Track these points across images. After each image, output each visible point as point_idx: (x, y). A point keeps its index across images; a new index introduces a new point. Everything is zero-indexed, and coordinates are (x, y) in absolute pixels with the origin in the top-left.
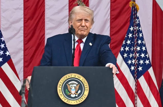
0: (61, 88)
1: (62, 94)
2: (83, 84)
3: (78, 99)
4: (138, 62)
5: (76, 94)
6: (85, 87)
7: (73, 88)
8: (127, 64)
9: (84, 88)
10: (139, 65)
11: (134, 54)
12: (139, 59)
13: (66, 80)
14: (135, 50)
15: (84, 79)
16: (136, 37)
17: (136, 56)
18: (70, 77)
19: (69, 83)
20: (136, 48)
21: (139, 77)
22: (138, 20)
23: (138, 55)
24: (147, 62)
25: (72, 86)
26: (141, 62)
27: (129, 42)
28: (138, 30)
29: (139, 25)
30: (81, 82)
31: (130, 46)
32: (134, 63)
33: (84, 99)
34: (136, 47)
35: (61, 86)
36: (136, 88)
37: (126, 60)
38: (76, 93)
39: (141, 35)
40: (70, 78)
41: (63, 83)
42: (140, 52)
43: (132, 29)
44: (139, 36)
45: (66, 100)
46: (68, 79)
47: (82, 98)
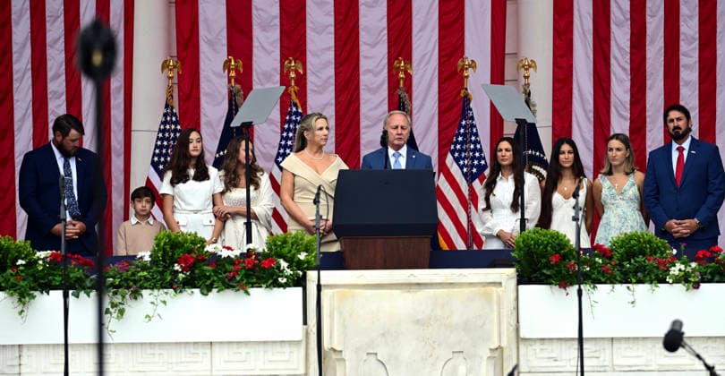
4: (471, 162)
8: (459, 165)
10: (472, 166)
12: (474, 158)
14: (468, 148)
16: (469, 132)
17: (469, 156)
21: (473, 180)
22: (472, 112)
23: (471, 154)
24: (483, 162)
26: (476, 162)
27: (460, 139)
28: (471, 124)
29: (472, 118)
31: (462, 143)
32: (467, 164)
34: (469, 145)
36: (469, 194)
37: (457, 160)
39: (474, 130)
42: (475, 150)
43: (464, 123)
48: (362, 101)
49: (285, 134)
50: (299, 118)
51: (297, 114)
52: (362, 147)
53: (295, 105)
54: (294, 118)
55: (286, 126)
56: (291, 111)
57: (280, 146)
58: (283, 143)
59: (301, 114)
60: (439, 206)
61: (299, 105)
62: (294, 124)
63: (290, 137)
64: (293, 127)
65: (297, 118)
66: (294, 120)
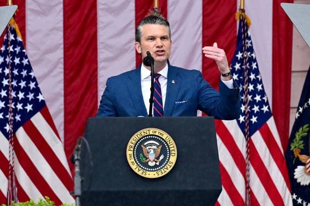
0: (132, 152)
1: (134, 162)
2: (167, 145)
3: (159, 169)
4: (250, 108)
5: (156, 162)
6: (171, 149)
7: (152, 151)
9: (170, 151)
10: (251, 113)
11: (244, 96)
13: (140, 139)
14: (246, 90)
15: (169, 137)
16: (247, 68)
17: (247, 100)
18: (146, 134)
19: (145, 144)
20: (247, 87)
21: (252, 132)
22: (250, 41)
23: (250, 97)
24: (265, 109)
25: (149, 149)
26: (256, 109)
28: (249, 57)
29: (251, 50)
30: (165, 141)
32: (245, 111)
33: (170, 169)
34: (246, 85)
35: (132, 149)
36: (247, 152)
38: (156, 160)
39: (254, 66)
40: (146, 136)
41: (136, 144)
42: (254, 93)
43: (239, 56)
44: (252, 67)
45: (141, 172)
46: (144, 137)
47: (166, 167)
48: (100, 25)
50: (18, 49)
51: (15, 43)
53: (14, 32)
54: (11, 49)
56: (7, 40)
59: (20, 44)
61: (18, 31)
62: (11, 57)
63: (6, 74)
64: (10, 62)
65: (16, 49)
66: (11, 51)
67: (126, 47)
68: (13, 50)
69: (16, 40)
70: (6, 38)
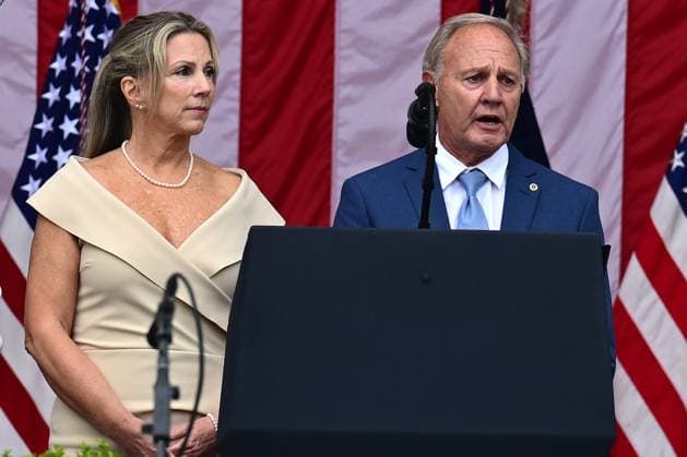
49: (52, 95)
50: (106, 37)
51: (99, 19)
52: (339, 154)
54: (87, 34)
55: (59, 65)
56: (78, 11)
57: (35, 139)
58: (45, 126)
59: (113, 22)
60: (621, 378)
62: (87, 59)
63: (72, 105)
64: (83, 70)
65: (101, 36)
66: (87, 42)
67: (413, 46)
68: (92, 39)
69: (103, 10)
70: (76, 5)
